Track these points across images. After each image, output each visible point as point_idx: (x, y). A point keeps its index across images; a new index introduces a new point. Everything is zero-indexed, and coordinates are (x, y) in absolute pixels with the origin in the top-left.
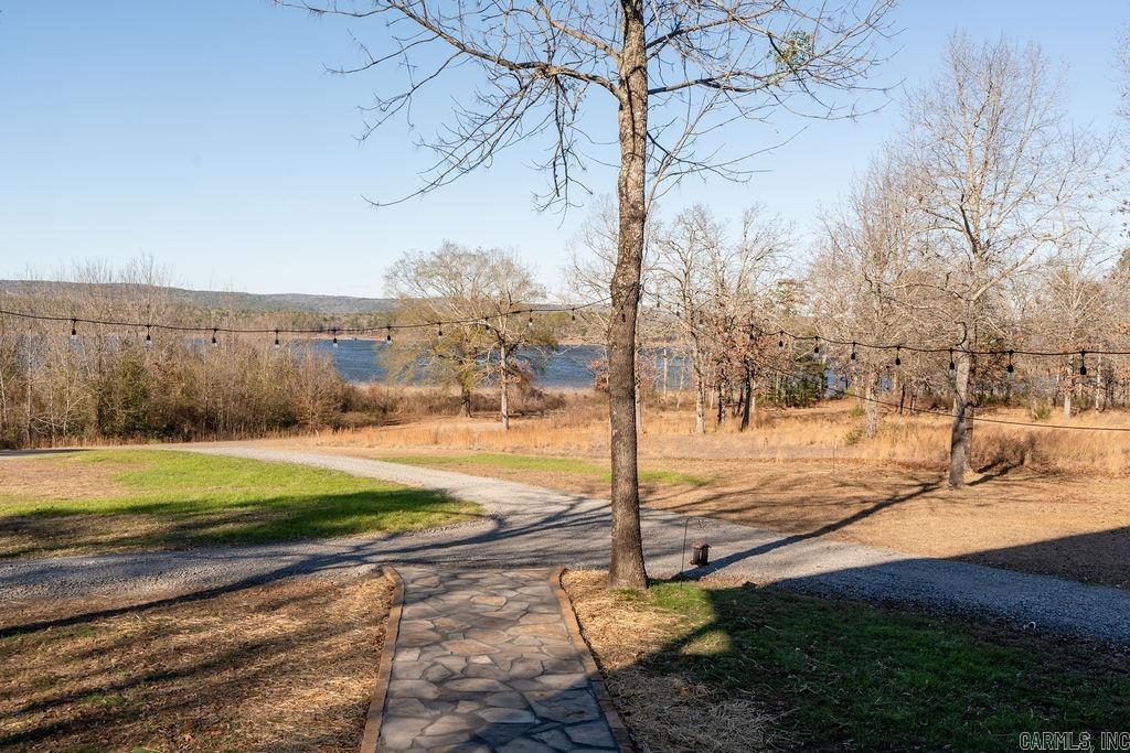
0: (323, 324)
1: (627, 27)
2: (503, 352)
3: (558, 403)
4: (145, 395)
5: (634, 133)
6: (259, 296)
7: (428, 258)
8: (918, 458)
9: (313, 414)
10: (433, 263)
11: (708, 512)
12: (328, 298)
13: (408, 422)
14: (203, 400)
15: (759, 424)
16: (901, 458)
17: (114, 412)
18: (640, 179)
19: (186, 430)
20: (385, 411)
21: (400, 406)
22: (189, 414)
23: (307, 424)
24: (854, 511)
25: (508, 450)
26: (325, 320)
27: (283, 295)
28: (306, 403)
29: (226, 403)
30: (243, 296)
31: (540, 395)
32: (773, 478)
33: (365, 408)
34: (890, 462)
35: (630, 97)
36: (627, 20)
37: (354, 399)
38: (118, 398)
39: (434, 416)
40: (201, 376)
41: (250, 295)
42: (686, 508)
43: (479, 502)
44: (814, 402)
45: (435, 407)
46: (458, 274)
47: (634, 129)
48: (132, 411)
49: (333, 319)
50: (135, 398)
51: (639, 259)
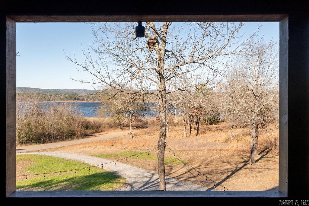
0: (79, 98)
1: (161, 80)
2: (130, 115)
4: (31, 130)
5: (163, 106)
6: (61, 90)
8: (244, 148)
9: (78, 132)
11: (186, 178)
12: (81, 90)
13: (104, 131)
14: (47, 131)
15: (202, 133)
16: (239, 148)
17: (23, 137)
18: (165, 117)
19: (43, 139)
20: (97, 128)
21: (102, 126)
22: (43, 135)
23: (76, 134)
24: (225, 176)
25: (133, 148)
26: (80, 97)
27: (68, 89)
28: (76, 129)
29: (53, 131)
30: (56, 90)
31: (141, 121)
32: (204, 160)
33: (92, 127)
34: (236, 150)
35: (162, 97)
36: (161, 79)
37: (89, 125)
38: (24, 133)
39: (111, 129)
40: (46, 124)
41: (58, 90)
42: (180, 177)
43: (125, 177)
44: (217, 123)
45: (111, 126)
47: (163, 105)
48: (28, 136)
49: (82, 96)
50: (29, 132)
51: (165, 135)
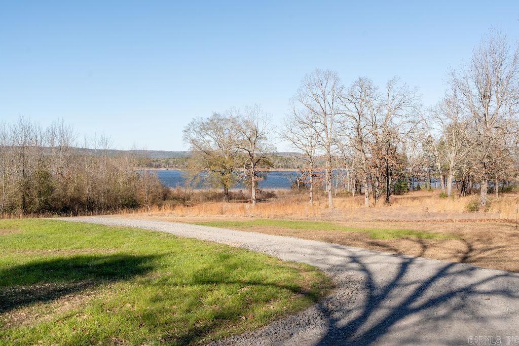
3: (271, 195)
7: (205, 121)
9: (147, 201)
10: (208, 124)
20: (184, 200)
21: (192, 198)
22: (78, 200)
23: (144, 206)
26: (153, 161)
28: (144, 195)
33: (175, 199)
37: (169, 194)
38: (34, 191)
45: (210, 198)
46: (221, 128)
49: (157, 161)
